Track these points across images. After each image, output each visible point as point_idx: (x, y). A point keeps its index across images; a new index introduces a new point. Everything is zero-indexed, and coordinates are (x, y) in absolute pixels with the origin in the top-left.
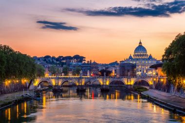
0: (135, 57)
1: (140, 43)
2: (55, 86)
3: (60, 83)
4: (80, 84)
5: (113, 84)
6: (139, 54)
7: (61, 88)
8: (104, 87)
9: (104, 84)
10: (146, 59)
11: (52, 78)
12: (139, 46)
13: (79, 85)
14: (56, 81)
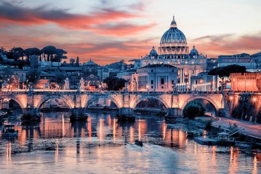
0: (163, 53)
1: (174, 23)
2: (27, 109)
3: (36, 105)
4: (78, 106)
5: (143, 106)
6: (171, 45)
7: (38, 114)
8: (126, 112)
9: (126, 106)
10: (186, 57)
11: (22, 93)
12: (171, 28)
13: (75, 108)
14: (28, 99)
